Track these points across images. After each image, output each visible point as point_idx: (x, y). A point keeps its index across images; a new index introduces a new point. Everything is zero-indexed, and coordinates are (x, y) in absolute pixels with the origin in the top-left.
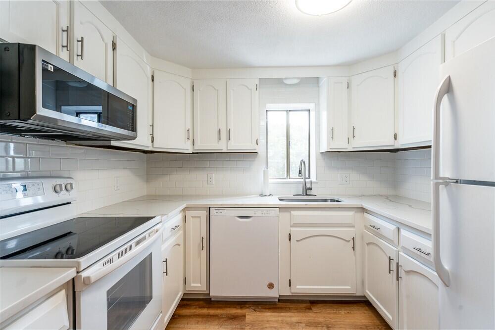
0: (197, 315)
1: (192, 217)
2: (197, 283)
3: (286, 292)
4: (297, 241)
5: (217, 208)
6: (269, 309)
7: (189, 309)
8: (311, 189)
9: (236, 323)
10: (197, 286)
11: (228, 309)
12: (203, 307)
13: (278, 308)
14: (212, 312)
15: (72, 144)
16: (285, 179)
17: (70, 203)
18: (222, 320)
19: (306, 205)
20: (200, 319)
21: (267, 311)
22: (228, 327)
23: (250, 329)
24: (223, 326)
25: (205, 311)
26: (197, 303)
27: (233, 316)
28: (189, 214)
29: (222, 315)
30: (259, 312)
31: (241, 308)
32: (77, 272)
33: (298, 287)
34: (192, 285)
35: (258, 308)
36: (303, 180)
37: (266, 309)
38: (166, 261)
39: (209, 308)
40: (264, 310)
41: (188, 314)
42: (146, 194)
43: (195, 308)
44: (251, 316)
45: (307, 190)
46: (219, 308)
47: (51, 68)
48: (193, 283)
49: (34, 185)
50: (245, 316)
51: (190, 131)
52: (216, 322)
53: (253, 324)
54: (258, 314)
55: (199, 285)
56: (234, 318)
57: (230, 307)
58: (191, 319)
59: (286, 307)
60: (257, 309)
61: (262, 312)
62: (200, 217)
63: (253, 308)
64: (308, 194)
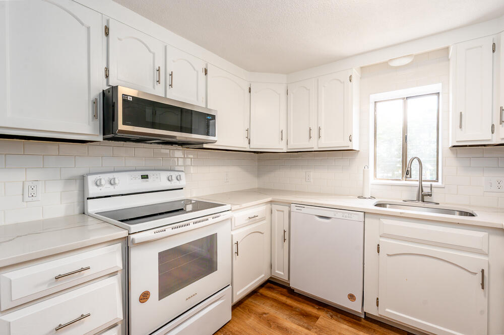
0: (275, 299)
1: (277, 210)
2: (280, 271)
3: (371, 310)
4: (388, 255)
5: (298, 205)
6: (349, 322)
7: (271, 291)
8: (430, 195)
9: (305, 321)
10: (280, 274)
11: (305, 305)
12: (284, 295)
13: (359, 325)
14: (289, 302)
15: (185, 147)
16: (400, 180)
17: (182, 189)
18: (294, 312)
19: (401, 213)
20: (275, 304)
21: (345, 322)
22: (296, 321)
23: (316, 332)
24: (291, 319)
25: (283, 299)
26: (281, 289)
27: (306, 313)
28: (275, 207)
29: (296, 308)
30: (336, 320)
31: (319, 309)
32: (129, 234)
33: (387, 310)
34: (277, 271)
35: (337, 316)
36: (418, 183)
37: (345, 320)
38: (237, 244)
39: (288, 297)
40: (342, 321)
41: (268, 296)
42: (256, 187)
43: (277, 293)
44: (324, 319)
45: (423, 196)
46: (298, 301)
47: (130, 99)
48: (278, 270)
49: (153, 175)
50: (318, 318)
51: (283, 132)
52: (287, 313)
53: (321, 329)
54: (333, 322)
55: (282, 273)
56: (306, 315)
57: (308, 304)
58: (268, 301)
59: (370, 328)
60: (334, 316)
61: (340, 322)
62: (283, 211)
63: (331, 314)
64: (425, 200)
